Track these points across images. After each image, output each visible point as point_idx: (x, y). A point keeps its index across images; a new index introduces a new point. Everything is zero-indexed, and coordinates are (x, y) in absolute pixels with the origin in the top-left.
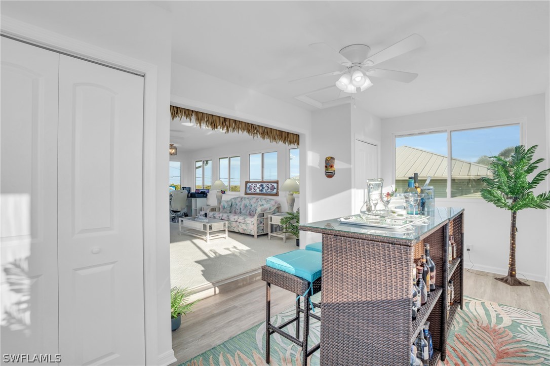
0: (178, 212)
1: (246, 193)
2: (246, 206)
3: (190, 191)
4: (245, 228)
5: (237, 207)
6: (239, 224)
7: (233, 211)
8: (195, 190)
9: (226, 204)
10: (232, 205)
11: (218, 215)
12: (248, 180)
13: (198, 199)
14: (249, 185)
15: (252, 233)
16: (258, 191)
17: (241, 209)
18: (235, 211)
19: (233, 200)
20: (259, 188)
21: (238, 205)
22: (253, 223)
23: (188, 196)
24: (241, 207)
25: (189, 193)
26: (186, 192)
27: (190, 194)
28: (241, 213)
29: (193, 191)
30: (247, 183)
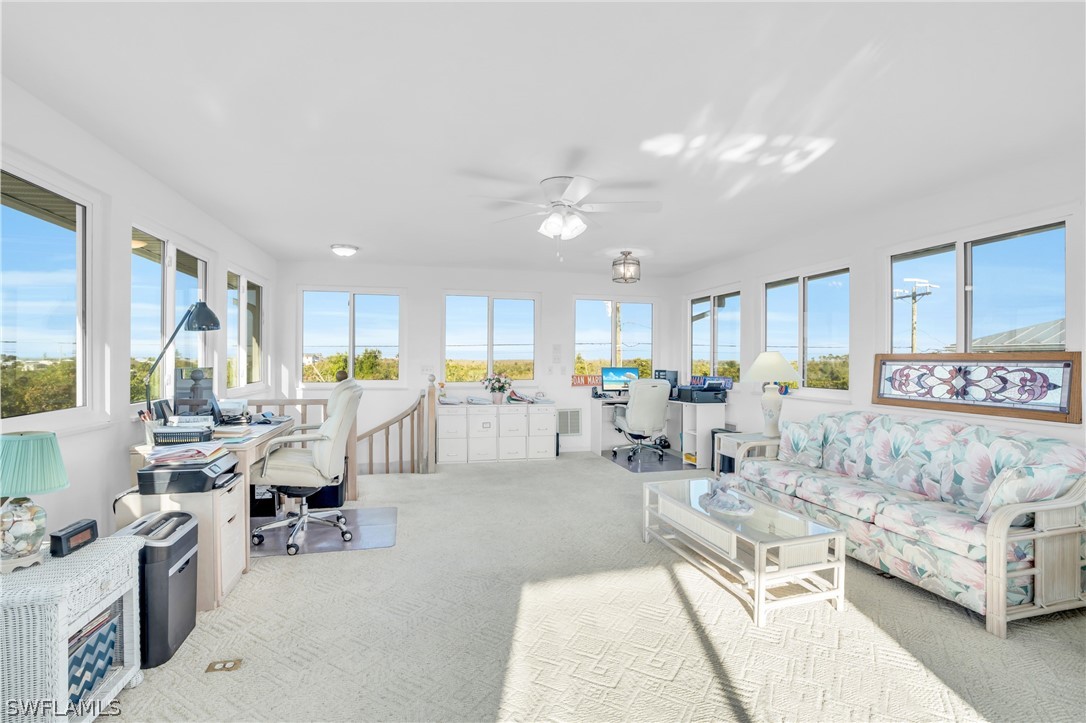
0: (645, 438)
1: (879, 399)
2: (895, 454)
3: (676, 380)
4: (921, 562)
5: (852, 451)
6: (882, 536)
7: (833, 464)
8: (689, 379)
9: (803, 434)
10: (825, 439)
11: (780, 479)
12: (886, 351)
13: (700, 407)
14: (890, 369)
15: (973, 600)
16: (941, 392)
17: (868, 461)
18: (841, 464)
19: (828, 422)
20: (944, 382)
21: (856, 442)
22: (977, 554)
23: (671, 395)
24: (872, 453)
25: (673, 387)
26: (665, 385)
27: (676, 390)
28: (868, 474)
29: (685, 382)
30: (881, 361)
